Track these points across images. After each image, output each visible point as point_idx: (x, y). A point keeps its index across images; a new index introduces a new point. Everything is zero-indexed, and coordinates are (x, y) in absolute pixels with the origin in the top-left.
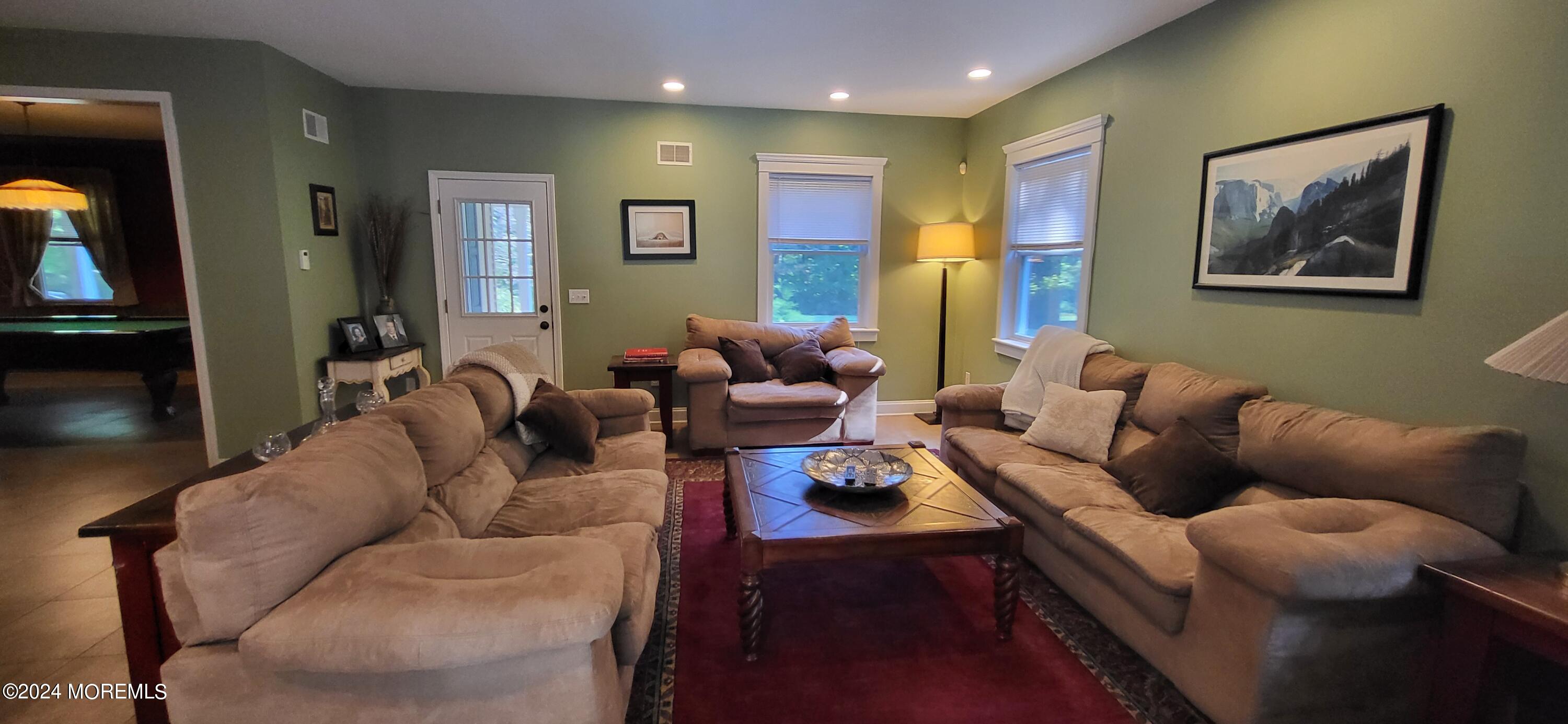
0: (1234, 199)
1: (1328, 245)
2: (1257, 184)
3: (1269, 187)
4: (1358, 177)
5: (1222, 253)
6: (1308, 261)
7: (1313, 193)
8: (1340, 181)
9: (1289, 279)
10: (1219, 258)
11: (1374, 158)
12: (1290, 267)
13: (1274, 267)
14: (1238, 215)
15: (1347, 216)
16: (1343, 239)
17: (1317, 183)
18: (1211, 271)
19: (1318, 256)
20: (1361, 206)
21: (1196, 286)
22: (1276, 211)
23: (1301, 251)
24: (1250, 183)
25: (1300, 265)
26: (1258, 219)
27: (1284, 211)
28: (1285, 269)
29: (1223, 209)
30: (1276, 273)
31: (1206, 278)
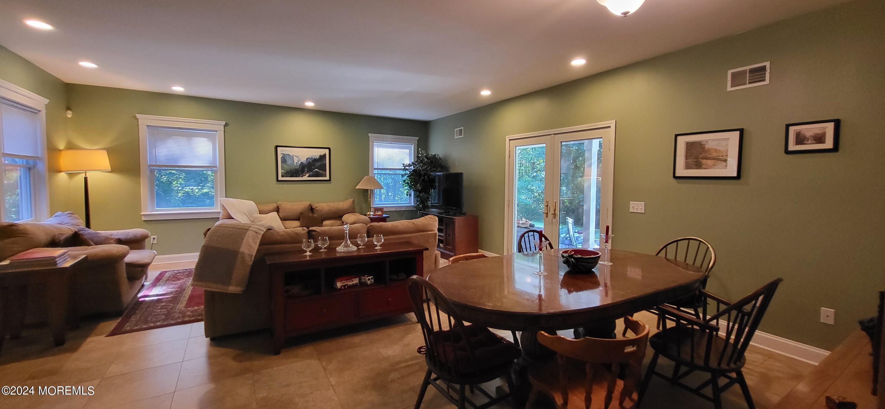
0: (287, 158)
1: (313, 171)
2: (294, 156)
3: (297, 157)
4: (318, 158)
5: (285, 172)
6: (309, 174)
7: (309, 159)
8: (314, 158)
9: (306, 178)
10: (285, 173)
11: (320, 154)
12: (305, 175)
13: (301, 176)
14: (289, 162)
15: (316, 165)
16: (316, 170)
17: (309, 158)
18: (282, 176)
19: (311, 173)
20: (319, 164)
21: (278, 180)
22: (300, 163)
23: (307, 172)
24: (292, 155)
25: (308, 175)
26: (295, 164)
27: (302, 162)
28: (304, 176)
29: (284, 161)
30: (302, 177)
31: (280, 178)
